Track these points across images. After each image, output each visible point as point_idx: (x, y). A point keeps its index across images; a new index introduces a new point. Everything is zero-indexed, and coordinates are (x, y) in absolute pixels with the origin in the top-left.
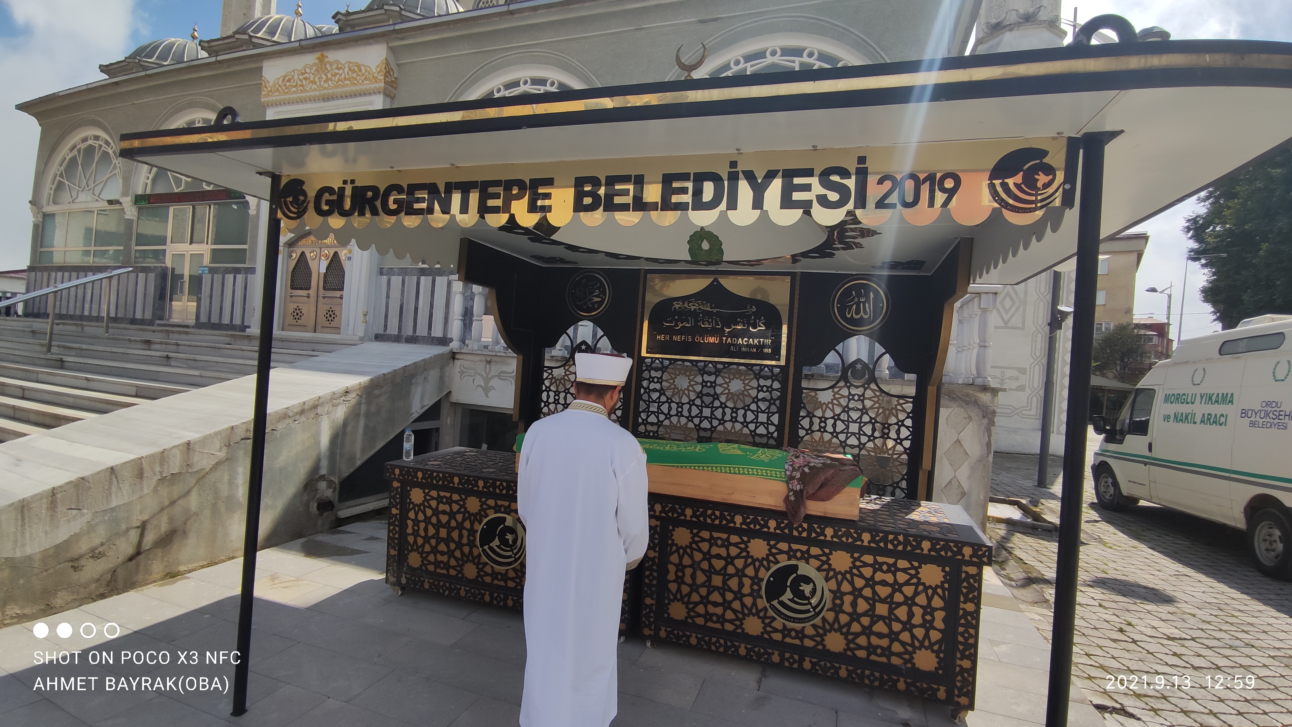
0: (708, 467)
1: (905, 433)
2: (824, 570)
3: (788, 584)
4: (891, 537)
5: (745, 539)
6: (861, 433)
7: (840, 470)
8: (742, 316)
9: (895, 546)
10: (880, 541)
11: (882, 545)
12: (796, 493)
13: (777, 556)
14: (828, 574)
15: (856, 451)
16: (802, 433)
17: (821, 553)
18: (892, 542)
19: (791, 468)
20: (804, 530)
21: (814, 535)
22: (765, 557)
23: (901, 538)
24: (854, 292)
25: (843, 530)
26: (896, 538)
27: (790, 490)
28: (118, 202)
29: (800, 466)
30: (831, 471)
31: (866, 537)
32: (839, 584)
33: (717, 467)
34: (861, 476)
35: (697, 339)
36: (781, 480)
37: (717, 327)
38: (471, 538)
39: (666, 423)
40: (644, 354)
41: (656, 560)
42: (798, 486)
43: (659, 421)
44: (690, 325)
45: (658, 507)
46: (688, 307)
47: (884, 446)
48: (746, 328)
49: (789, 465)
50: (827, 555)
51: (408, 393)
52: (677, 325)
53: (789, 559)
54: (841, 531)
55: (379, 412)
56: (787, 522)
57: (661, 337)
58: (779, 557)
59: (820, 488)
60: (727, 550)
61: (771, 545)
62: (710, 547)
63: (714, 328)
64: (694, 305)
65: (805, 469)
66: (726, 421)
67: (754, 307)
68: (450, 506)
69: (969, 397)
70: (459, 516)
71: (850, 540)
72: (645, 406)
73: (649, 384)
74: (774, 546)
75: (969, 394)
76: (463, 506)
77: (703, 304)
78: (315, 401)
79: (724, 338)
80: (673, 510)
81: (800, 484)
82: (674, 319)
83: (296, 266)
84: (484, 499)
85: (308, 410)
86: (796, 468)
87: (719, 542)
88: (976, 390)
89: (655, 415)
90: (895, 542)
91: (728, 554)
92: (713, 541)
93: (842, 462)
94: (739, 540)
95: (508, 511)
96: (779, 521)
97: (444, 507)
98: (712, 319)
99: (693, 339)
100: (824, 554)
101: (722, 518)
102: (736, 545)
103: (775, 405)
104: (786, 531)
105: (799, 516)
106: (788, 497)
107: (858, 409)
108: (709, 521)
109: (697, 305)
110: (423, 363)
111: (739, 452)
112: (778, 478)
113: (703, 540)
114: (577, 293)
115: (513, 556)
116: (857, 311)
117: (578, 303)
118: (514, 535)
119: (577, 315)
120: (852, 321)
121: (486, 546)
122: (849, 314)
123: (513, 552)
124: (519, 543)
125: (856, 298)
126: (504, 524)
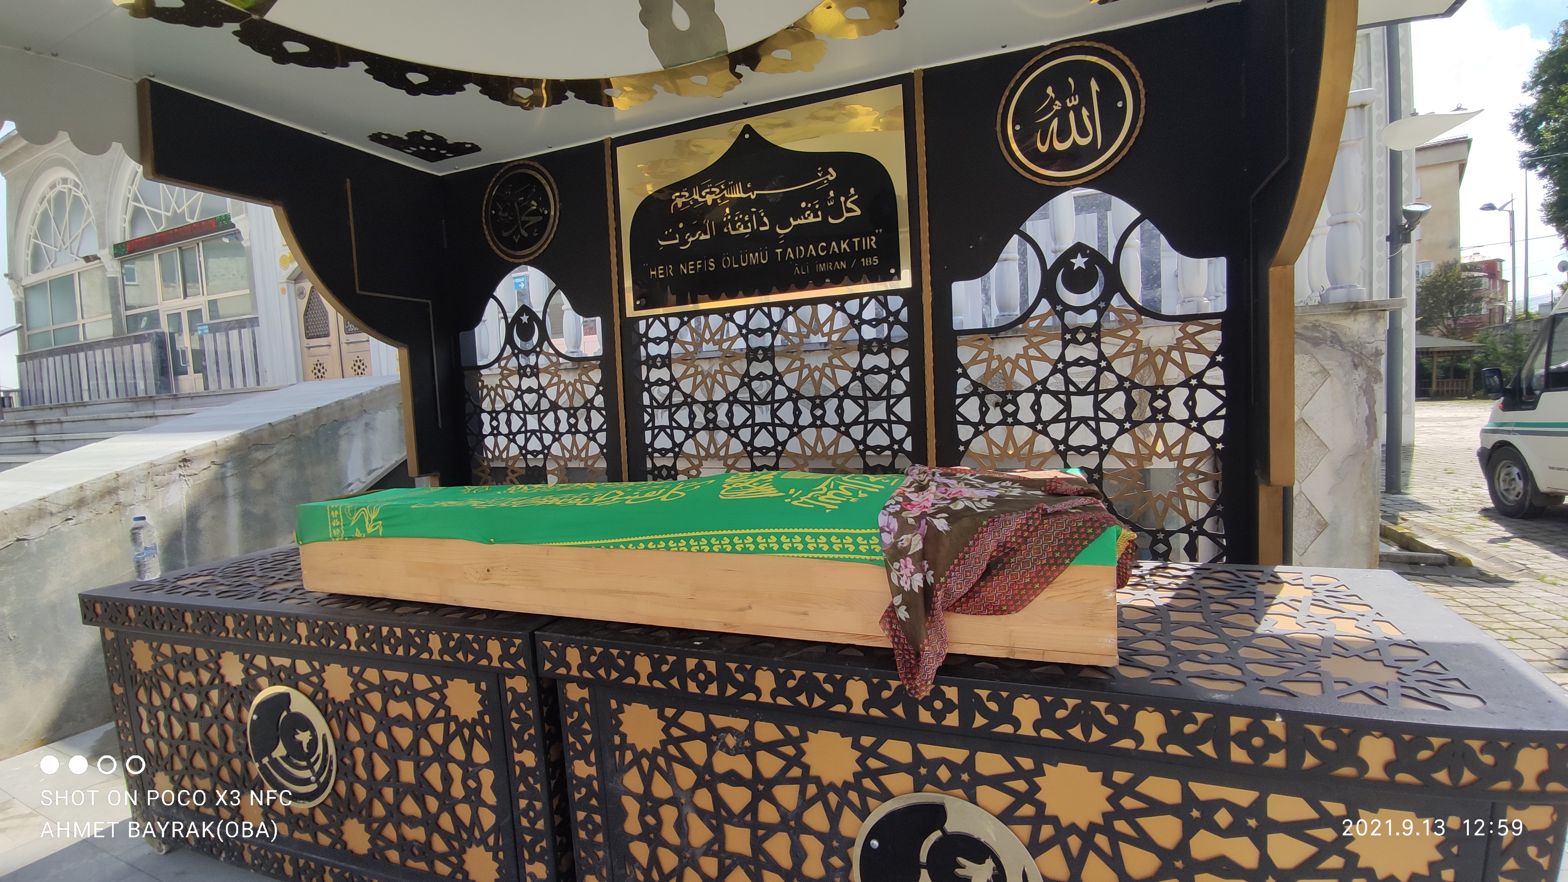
1: (1207, 403)
2: (1024, 820)
3: (923, 860)
4: (1238, 724)
5: (794, 731)
6: (1099, 415)
7: (1045, 514)
8: (809, 194)
9: (1258, 755)
10: (1200, 737)
11: (1207, 749)
12: (909, 598)
13: (883, 778)
14: (1035, 833)
15: (1091, 461)
16: (964, 432)
17: (1009, 769)
18: (1242, 739)
19: (895, 524)
20: (949, 706)
21: (979, 721)
22: (851, 779)
23: (1276, 727)
24: (1050, 91)
25: (1071, 702)
26: (1256, 728)
27: (897, 590)
28: (96, 258)
29: (923, 515)
30: (1016, 521)
31: (1150, 724)
32: (1075, 864)
33: (698, 539)
34: (1114, 528)
35: (726, 262)
36: (871, 560)
37: (762, 229)
38: (242, 741)
39: (689, 447)
40: (630, 312)
41: (595, 784)
42: (918, 578)
43: (675, 444)
44: (708, 237)
45: (573, 656)
46: (700, 200)
47: (1160, 440)
48: (820, 219)
49: (890, 514)
50: (1028, 776)
51: (334, 451)
52: (684, 242)
53: (918, 788)
54: (1065, 707)
55: (270, 486)
56: (899, 683)
57: (658, 272)
58: (889, 780)
59: (987, 574)
60: (753, 760)
61: (863, 747)
62: (711, 753)
63: (755, 233)
64: (711, 193)
65: (935, 521)
66: (804, 428)
67: (831, 170)
68: (197, 673)
69: (1319, 331)
70: (214, 694)
71: (1097, 735)
72: (647, 418)
73: (648, 371)
74: (872, 752)
75: (1320, 325)
76: (217, 672)
77: (728, 187)
78: (108, 481)
79: (779, 251)
80: (607, 661)
81: (922, 571)
82: (677, 230)
83: (307, 307)
84: (247, 656)
85: (94, 498)
86: (911, 521)
87: (731, 741)
88: (1335, 315)
89: (666, 433)
90: (1257, 741)
91: (756, 771)
92: (714, 738)
93: (1062, 488)
94: (779, 736)
95: (293, 679)
96: (875, 681)
97: (187, 677)
98: (751, 214)
99: (718, 263)
100: (1019, 773)
101: (724, 677)
102: (771, 747)
103: (901, 378)
104: (899, 710)
105: (931, 664)
106: (892, 608)
107: (1087, 362)
108: (692, 687)
109: (717, 190)
110: (356, 401)
111: (770, 491)
112: (863, 557)
113: (691, 735)
114: (500, 214)
115: (313, 779)
116: (1063, 134)
117: (505, 234)
118: (308, 733)
119: (506, 258)
120: (1052, 159)
121: (265, 760)
122: (1043, 144)
123: (313, 771)
124: (320, 749)
125: (1057, 102)
126: (288, 710)
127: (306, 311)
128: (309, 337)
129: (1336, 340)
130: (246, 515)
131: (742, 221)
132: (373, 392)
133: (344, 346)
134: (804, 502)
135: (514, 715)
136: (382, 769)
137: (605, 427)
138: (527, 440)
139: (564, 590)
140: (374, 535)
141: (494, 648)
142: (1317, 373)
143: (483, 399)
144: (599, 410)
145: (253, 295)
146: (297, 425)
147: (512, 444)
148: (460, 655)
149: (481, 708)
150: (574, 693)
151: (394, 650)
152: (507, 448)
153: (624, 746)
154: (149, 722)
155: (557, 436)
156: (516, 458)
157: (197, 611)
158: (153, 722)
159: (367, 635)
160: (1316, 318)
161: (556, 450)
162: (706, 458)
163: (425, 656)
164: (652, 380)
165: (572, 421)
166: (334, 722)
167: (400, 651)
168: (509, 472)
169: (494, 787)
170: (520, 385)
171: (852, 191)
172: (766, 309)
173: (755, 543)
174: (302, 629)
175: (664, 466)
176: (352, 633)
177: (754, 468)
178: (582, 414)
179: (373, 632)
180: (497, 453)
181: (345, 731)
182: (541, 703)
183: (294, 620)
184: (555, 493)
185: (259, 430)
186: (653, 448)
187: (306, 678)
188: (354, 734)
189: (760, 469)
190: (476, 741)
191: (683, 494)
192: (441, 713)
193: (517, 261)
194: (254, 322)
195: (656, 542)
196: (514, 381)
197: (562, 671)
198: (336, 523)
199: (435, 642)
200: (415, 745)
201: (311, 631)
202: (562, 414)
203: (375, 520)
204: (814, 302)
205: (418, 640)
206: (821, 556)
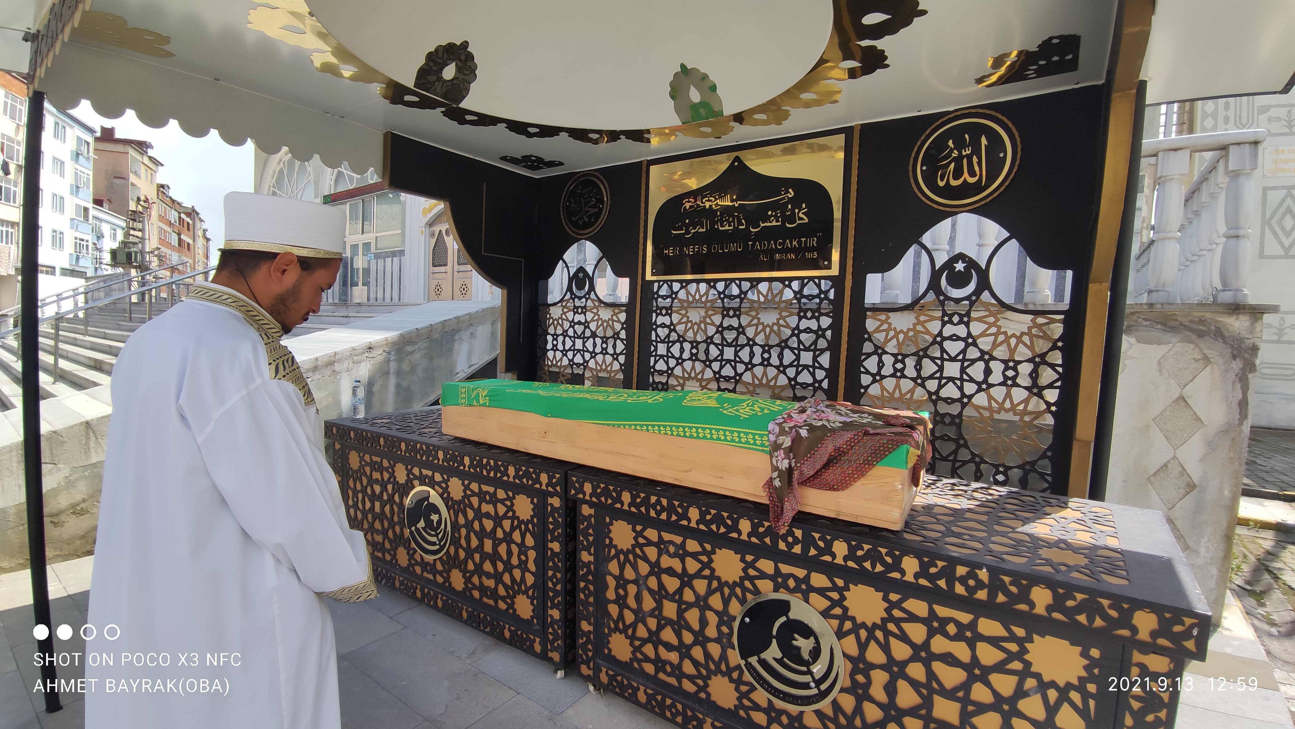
0: (653, 426)
1: (1047, 376)
2: (835, 617)
3: (774, 633)
4: (961, 571)
5: (708, 547)
6: (964, 377)
7: (867, 434)
8: (774, 206)
9: (971, 591)
10: (938, 576)
11: (942, 583)
12: (782, 474)
13: (756, 582)
14: (841, 625)
16: (865, 380)
17: (829, 585)
18: (963, 580)
19: (777, 430)
20: (796, 541)
21: (813, 552)
22: (738, 580)
23: (983, 574)
24: (950, 143)
25: (866, 547)
26: (972, 575)
27: (775, 468)
29: (796, 426)
31: (910, 565)
32: (863, 647)
33: (665, 427)
34: (906, 446)
35: (714, 249)
36: (763, 450)
37: (740, 227)
38: (402, 516)
39: (678, 371)
40: (649, 277)
41: (592, 566)
42: (786, 462)
43: (669, 368)
44: (704, 230)
45: (588, 488)
46: (702, 205)
47: (1008, 400)
48: (779, 224)
49: (776, 424)
50: (840, 590)
51: (451, 350)
52: (688, 232)
53: (776, 590)
54: (862, 549)
55: (413, 370)
56: (769, 524)
57: (669, 252)
58: (760, 583)
59: (826, 466)
60: (683, 562)
61: (747, 561)
62: (659, 555)
63: (736, 229)
64: (709, 201)
65: (801, 431)
66: (756, 365)
67: (790, 190)
68: (382, 474)
69: (1205, 325)
70: (390, 487)
71: (879, 568)
72: (653, 348)
73: (657, 317)
74: (751, 565)
75: (1205, 320)
76: (392, 475)
77: (720, 197)
78: (330, 357)
79: (750, 243)
80: (606, 493)
81: (789, 459)
82: (684, 224)
83: (436, 244)
84: (409, 467)
85: (323, 366)
86: (787, 429)
87: (672, 549)
88: (1220, 313)
89: (664, 360)
90: (971, 582)
91: (684, 569)
92: (662, 546)
93: (893, 421)
94: (699, 549)
95: (432, 484)
96: (756, 521)
97: (376, 475)
98: (734, 217)
99: (709, 249)
100: (835, 588)
101: (671, 509)
102: (694, 556)
103: (825, 338)
104: (767, 540)
105: (788, 515)
106: (771, 480)
107: (959, 338)
108: (653, 513)
109: (713, 199)
110: (467, 317)
111: (713, 404)
112: (758, 448)
113: (650, 543)
114: (572, 205)
115: (437, 542)
116: (958, 174)
117: (574, 219)
118: (438, 515)
119: (573, 234)
120: (949, 192)
121: (413, 528)
122: (942, 180)
123: (438, 538)
124: (443, 526)
125: (955, 151)
126: (428, 501)
127: (435, 247)
128: (434, 266)
129: (1219, 334)
130: (398, 386)
131: (727, 221)
132: (477, 312)
133: (456, 273)
134: (730, 412)
135: (551, 520)
136: (475, 543)
137: (624, 352)
138: (574, 355)
139: (587, 449)
140: (484, 405)
141: (544, 478)
142: (1199, 360)
143: (550, 326)
144: (622, 340)
145: (403, 234)
146: (432, 330)
147: (565, 357)
148: (525, 480)
149: (532, 514)
150: (586, 510)
151: (489, 473)
152: (561, 360)
153: (611, 545)
154: (353, 499)
155: (594, 355)
156: (566, 367)
157: (386, 437)
158: (355, 499)
159: (475, 462)
160: (1203, 314)
161: (592, 364)
162: (688, 379)
163: (505, 478)
164: (658, 323)
165: (604, 346)
166: (451, 511)
167: (492, 474)
168: (560, 375)
169: (535, 561)
170: (573, 319)
171: (804, 206)
172: (737, 282)
173: (697, 432)
174: (441, 454)
175: (660, 382)
176: (467, 460)
177: (719, 389)
178: (611, 342)
179: (478, 461)
180: (554, 362)
181: (457, 517)
182: (567, 515)
183: (437, 448)
184: (588, 392)
185: (410, 332)
186: (654, 369)
187: (439, 484)
188: (461, 520)
189: (724, 390)
190: (528, 533)
191: (662, 400)
192: (510, 514)
193: (579, 237)
194: (402, 253)
195: (642, 426)
196: (570, 315)
197: (581, 496)
198: (464, 395)
199: (511, 471)
200: (494, 531)
201: (445, 456)
202: (598, 341)
203: (485, 396)
204: (771, 280)
205: (502, 469)
206: (734, 444)
